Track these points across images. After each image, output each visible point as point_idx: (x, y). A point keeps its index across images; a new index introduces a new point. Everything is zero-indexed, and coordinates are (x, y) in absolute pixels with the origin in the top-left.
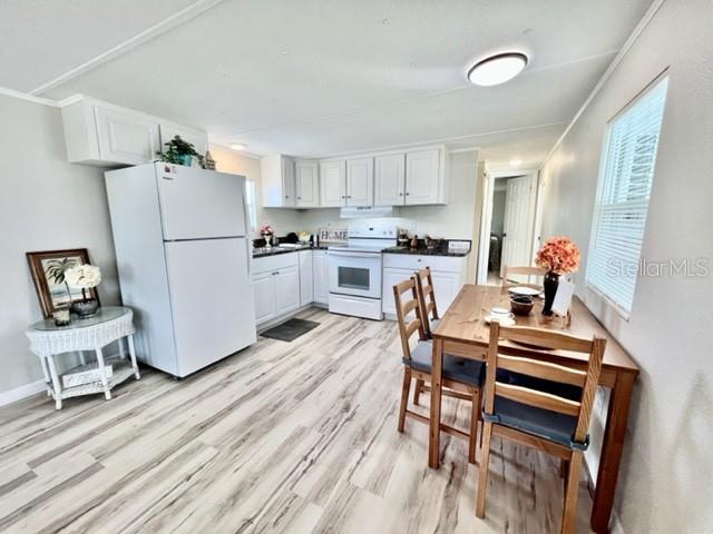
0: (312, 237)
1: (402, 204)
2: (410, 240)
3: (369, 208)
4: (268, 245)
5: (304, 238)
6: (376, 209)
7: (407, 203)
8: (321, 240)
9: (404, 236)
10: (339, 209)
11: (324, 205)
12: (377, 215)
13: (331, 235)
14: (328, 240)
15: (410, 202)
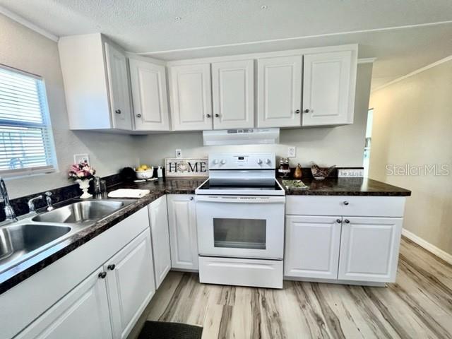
0: (155, 170)
1: (297, 124)
2: (293, 170)
3: (246, 130)
4: (86, 195)
5: (145, 173)
6: (255, 133)
7: (305, 124)
8: (168, 174)
9: (286, 166)
10: (201, 132)
11: (177, 127)
12: (255, 140)
13: (182, 167)
14: (179, 174)
15: (308, 121)
